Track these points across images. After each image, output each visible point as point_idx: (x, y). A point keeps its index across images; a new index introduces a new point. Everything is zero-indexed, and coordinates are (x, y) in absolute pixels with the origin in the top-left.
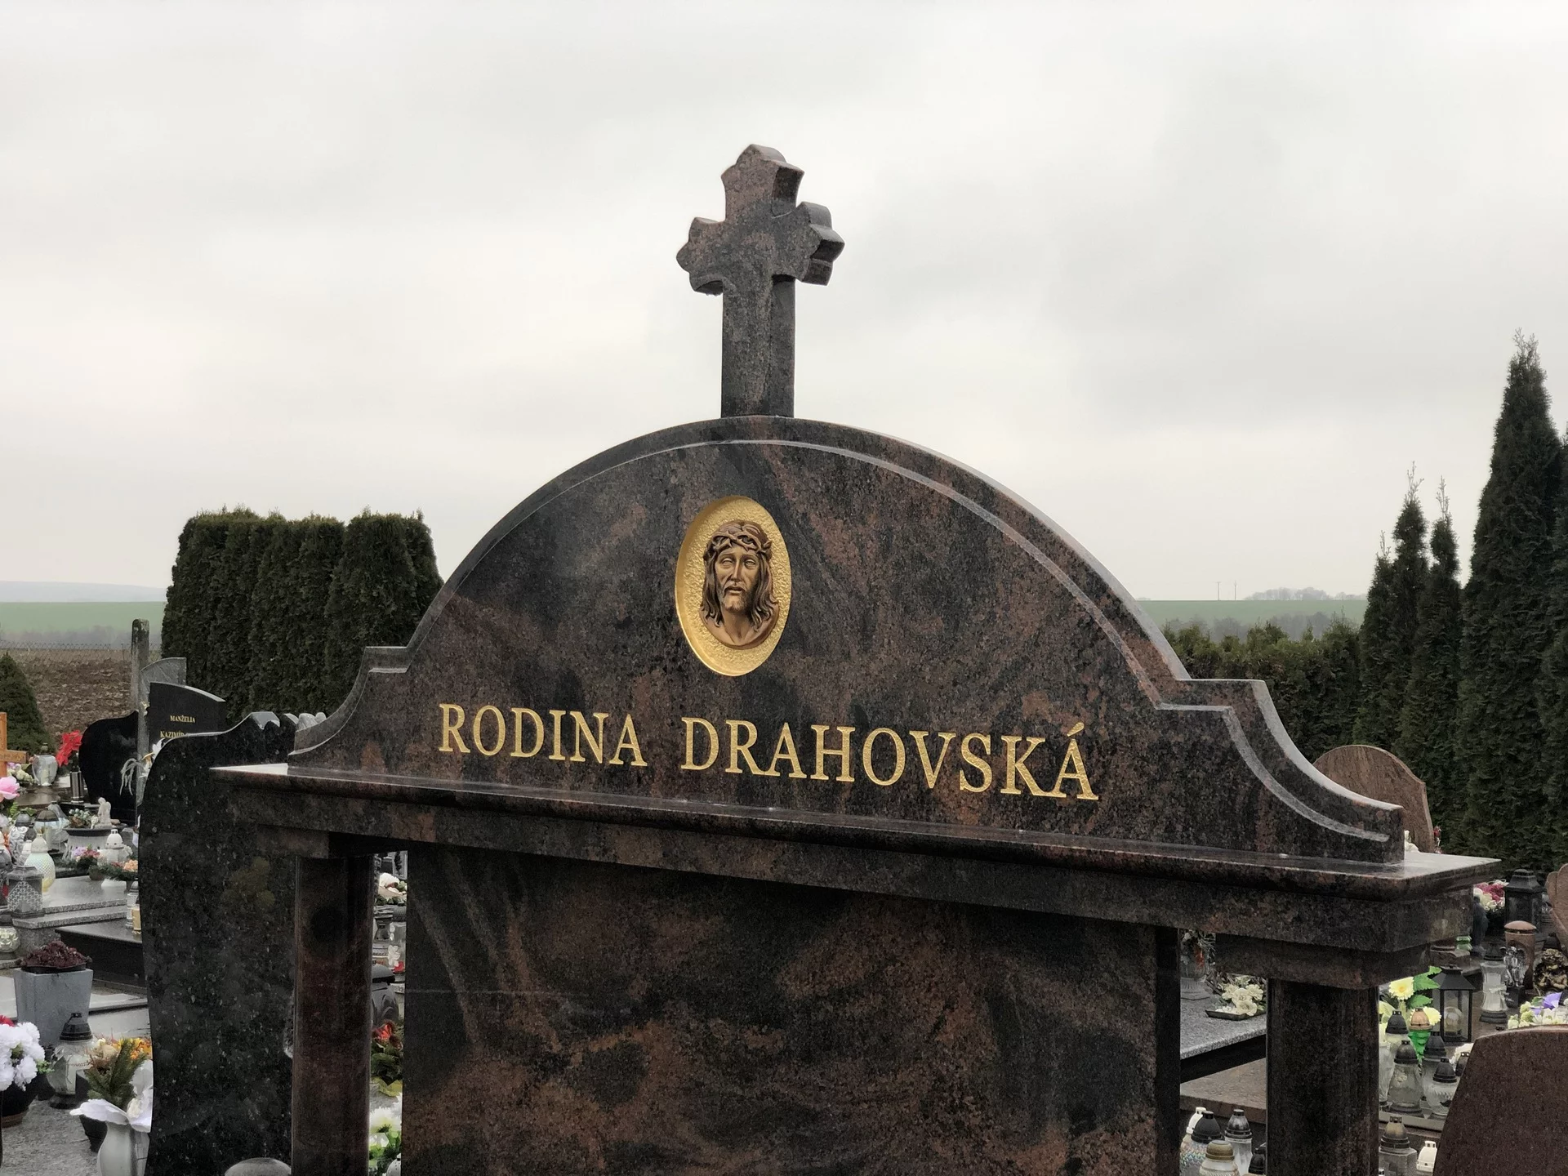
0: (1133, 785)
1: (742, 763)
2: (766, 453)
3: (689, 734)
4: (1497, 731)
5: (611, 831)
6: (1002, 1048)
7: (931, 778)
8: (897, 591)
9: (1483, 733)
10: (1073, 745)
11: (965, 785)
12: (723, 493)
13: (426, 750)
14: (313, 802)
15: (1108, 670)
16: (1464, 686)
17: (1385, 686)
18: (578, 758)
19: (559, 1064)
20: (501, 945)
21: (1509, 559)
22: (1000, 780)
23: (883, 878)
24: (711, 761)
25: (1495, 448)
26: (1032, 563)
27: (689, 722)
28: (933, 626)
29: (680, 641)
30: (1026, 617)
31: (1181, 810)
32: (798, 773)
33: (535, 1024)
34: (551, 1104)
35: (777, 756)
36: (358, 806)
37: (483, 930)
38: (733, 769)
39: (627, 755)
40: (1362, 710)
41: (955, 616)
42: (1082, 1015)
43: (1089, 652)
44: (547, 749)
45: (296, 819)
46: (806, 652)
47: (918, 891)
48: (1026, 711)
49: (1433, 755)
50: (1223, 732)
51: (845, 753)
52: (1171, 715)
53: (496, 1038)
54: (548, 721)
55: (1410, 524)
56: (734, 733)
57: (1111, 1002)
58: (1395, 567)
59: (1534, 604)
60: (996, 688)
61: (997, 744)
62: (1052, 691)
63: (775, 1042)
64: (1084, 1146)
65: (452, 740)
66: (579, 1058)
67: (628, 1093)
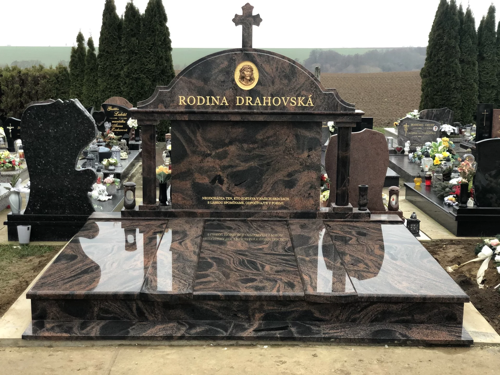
0: (319, 103)
1: (249, 103)
2: (254, 55)
3: (238, 99)
6: (297, 142)
7: (285, 104)
8: (279, 77)
10: (310, 98)
11: (291, 105)
12: (244, 60)
13: (176, 105)
14: (156, 115)
15: (316, 87)
16: (100, 80)
18: (213, 104)
19: (210, 155)
20: (195, 136)
22: (297, 104)
24: (242, 103)
26: (303, 73)
27: (238, 97)
28: (286, 82)
29: (236, 84)
30: (302, 80)
31: (327, 106)
32: (260, 104)
33: (204, 149)
34: (208, 162)
35: (256, 102)
36: (168, 115)
37: (191, 135)
38: (247, 104)
39: (224, 103)
40: (72, 87)
41: (290, 80)
42: (311, 135)
43: (313, 85)
44: (206, 103)
46: (262, 86)
48: (302, 94)
50: (333, 96)
51: (269, 101)
52: (325, 94)
53: (194, 152)
54: (206, 99)
55: (80, 38)
56: (247, 99)
57: (315, 133)
58: (77, 49)
60: (297, 91)
61: (297, 99)
62: (306, 91)
63: (256, 145)
64: (310, 153)
65: (182, 102)
66: (214, 153)
67: (225, 157)
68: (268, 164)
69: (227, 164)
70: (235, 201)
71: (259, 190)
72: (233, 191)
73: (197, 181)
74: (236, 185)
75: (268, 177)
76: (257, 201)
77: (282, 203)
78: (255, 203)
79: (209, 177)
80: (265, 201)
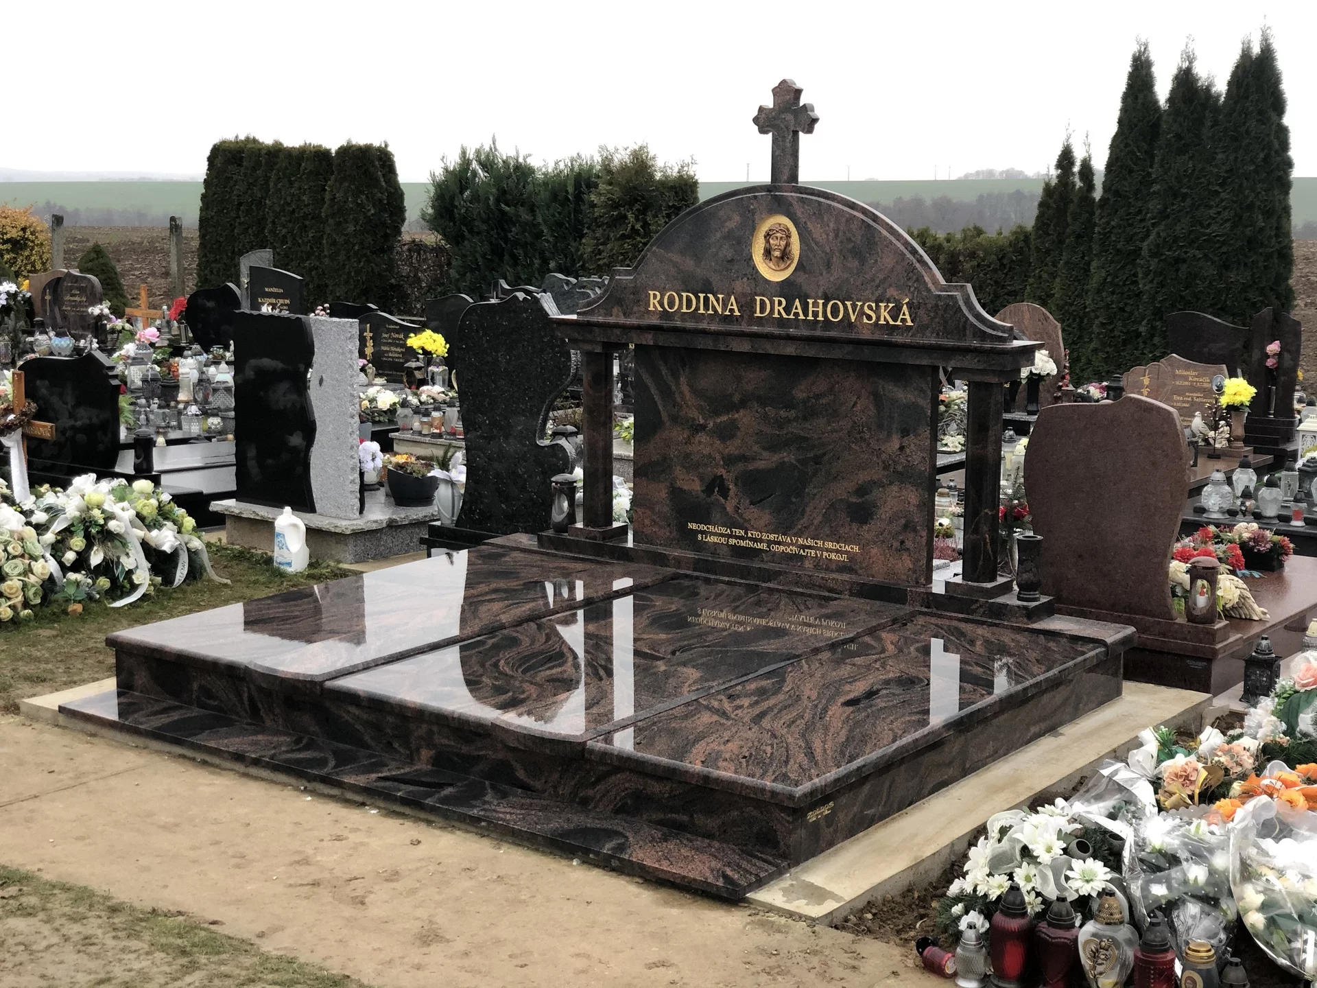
0: (926, 320)
1: (779, 313)
2: (790, 199)
3: (758, 303)
4: (1113, 293)
5: (729, 339)
6: (878, 411)
7: (853, 318)
8: (841, 251)
9: (1104, 294)
10: (905, 306)
11: (865, 321)
12: (772, 212)
13: (643, 309)
14: (596, 330)
15: (917, 280)
16: (1094, 264)
17: (1046, 265)
18: (711, 312)
19: (703, 428)
20: (678, 384)
21: (1126, 183)
22: (878, 318)
23: (837, 353)
24: (767, 313)
25: (1121, 110)
26: (891, 243)
27: (758, 298)
28: (854, 264)
29: (754, 268)
30: (888, 261)
31: (941, 328)
32: (802, 317)
33: (694, 413)
34: (700, 442)
35: (794, 310)
36: (618, 332)
37: (670, 379)
38: (776, 315)
39: (732, 311)
40: (1031, 280)
41: (863, 261)
42: (906, 398)
43: (911, 274)
44: (698, 308)
45: (589, 337)
46: (805, 272)
47: (849, 357)
48: (888, 295)
49: (1073, 308)
50: (956, 302)
51: (820, 309)
52: (939, 296)
53: (675, 419)
54: (698, 298)
55: (1066, 159)
56: (776, 303)
57: (916, 393)
58: (1055, 187)
59: (1140, 212)
60: (878, 286)
61: (877, 306)
62: (898, 288)
63: (792, 414)
64: (906, 442)
65: (655, 306)
66: (711, 425)
67: (732, 437)
68: (817, 460)
69: (736, 453)
70: (751, 539)
71: (798, 520)
72: (746, 516)
73: (679, 484)
74: (752, 503)
75: (816, 491)
76: (792, 544)
77: (844, 558)
78: (788, 550)
79: (701, 479)
80: (810, 547)
